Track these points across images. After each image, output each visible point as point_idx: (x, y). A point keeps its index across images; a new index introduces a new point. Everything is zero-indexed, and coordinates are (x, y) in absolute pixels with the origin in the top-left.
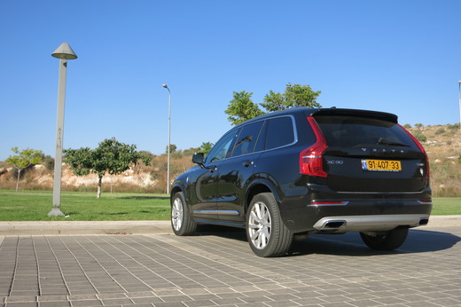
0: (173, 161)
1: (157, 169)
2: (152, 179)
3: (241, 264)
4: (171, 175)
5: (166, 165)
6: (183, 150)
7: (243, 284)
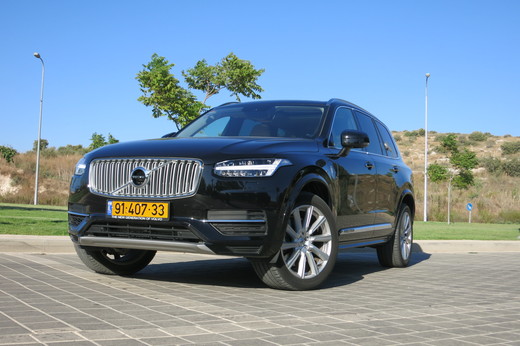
0: (44, 160)
1: (20, 171)
2: (12, 185)
3: (164, 295)
4: (41, 180)
5: (33, 165)
6: (57, 148)
7: (179, 324)
